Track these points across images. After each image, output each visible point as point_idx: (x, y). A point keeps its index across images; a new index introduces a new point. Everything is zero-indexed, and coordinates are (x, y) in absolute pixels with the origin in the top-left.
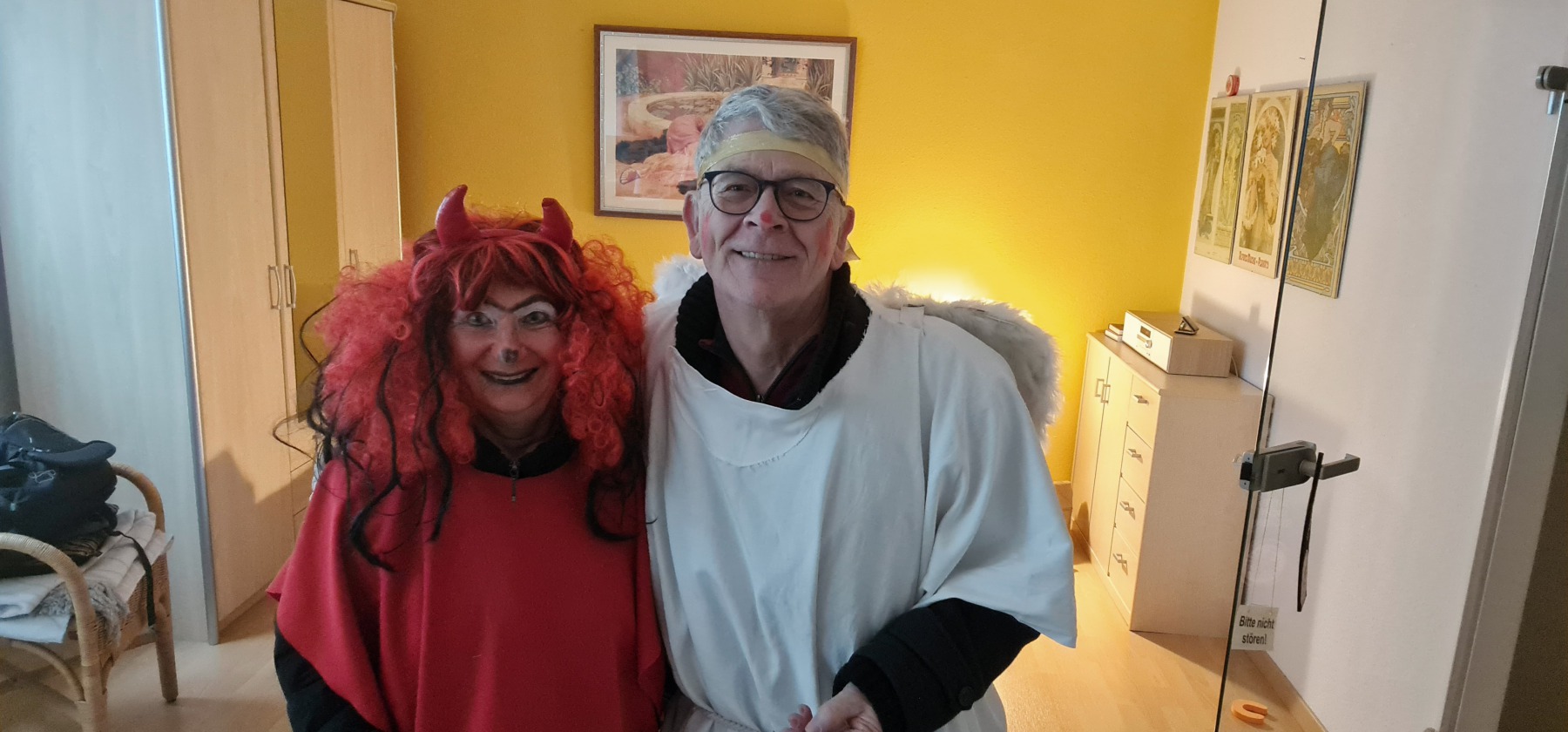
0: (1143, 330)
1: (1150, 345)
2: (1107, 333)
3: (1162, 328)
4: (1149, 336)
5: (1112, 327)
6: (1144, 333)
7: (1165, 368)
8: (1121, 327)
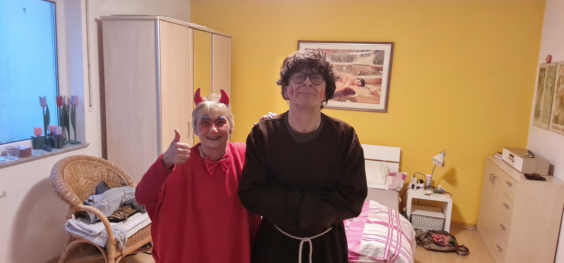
0: (511, 155)
1: (513, 161)
2: (495, 155)
3: (520, 155)
4: (513, 158)
5: (497, 153)
6: (511, 156)
7: (521, 171)
8: (501, 153)
